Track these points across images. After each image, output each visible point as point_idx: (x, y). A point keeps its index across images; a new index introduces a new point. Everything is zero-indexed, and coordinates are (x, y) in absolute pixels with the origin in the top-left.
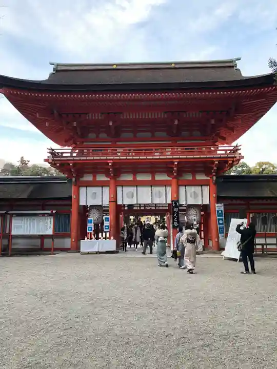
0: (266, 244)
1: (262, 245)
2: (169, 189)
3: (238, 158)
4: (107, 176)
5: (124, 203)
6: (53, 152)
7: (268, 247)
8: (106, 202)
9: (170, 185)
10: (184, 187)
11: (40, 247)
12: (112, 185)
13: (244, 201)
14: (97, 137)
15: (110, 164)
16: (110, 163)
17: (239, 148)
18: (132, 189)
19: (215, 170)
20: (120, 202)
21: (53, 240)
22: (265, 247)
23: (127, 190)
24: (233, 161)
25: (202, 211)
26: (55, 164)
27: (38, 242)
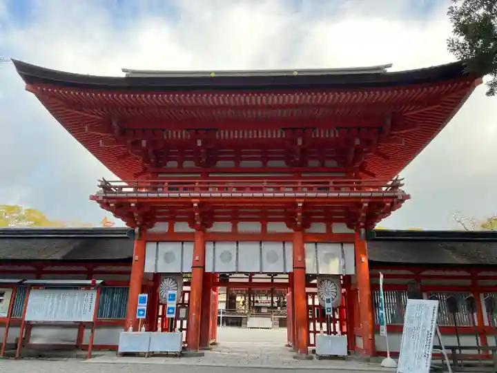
0: (461, 348)
1: (453, 348)
2: (289, 247)
3: (400, 198)
4: (192, 226)
5: (216, 271)
6: (106, 186)
7: (464, 352)
8: (187, 268)
9: (291, 241)
10: (313, 245)
11: (74, 343)
12: (198, 240)
13: (411, 271)
14: (180, 165)
15: (195, 205)
16: (195, 202)
17: (402, 182)
18: (230, 248)
19: (363, 217)
20: (209, 269)
21: (92, 331)
22: (458, 351)
23: (222, 248)
24: (392, 204)
25: (343, 288)
26: (108, 204)
27: (73, 333)
